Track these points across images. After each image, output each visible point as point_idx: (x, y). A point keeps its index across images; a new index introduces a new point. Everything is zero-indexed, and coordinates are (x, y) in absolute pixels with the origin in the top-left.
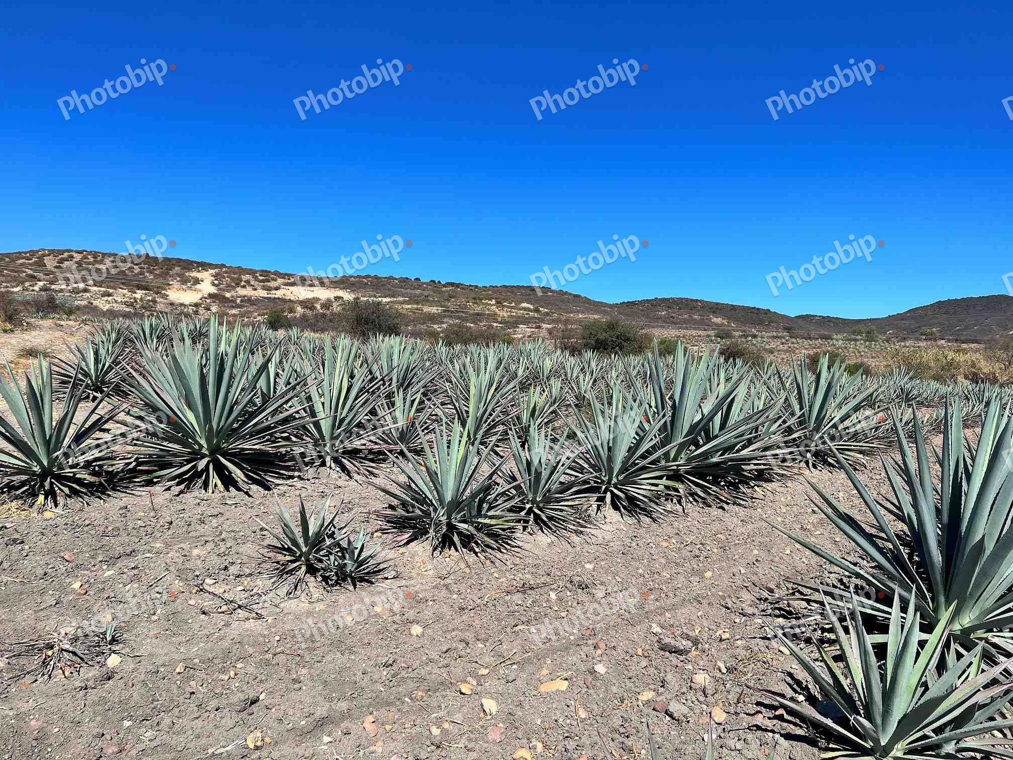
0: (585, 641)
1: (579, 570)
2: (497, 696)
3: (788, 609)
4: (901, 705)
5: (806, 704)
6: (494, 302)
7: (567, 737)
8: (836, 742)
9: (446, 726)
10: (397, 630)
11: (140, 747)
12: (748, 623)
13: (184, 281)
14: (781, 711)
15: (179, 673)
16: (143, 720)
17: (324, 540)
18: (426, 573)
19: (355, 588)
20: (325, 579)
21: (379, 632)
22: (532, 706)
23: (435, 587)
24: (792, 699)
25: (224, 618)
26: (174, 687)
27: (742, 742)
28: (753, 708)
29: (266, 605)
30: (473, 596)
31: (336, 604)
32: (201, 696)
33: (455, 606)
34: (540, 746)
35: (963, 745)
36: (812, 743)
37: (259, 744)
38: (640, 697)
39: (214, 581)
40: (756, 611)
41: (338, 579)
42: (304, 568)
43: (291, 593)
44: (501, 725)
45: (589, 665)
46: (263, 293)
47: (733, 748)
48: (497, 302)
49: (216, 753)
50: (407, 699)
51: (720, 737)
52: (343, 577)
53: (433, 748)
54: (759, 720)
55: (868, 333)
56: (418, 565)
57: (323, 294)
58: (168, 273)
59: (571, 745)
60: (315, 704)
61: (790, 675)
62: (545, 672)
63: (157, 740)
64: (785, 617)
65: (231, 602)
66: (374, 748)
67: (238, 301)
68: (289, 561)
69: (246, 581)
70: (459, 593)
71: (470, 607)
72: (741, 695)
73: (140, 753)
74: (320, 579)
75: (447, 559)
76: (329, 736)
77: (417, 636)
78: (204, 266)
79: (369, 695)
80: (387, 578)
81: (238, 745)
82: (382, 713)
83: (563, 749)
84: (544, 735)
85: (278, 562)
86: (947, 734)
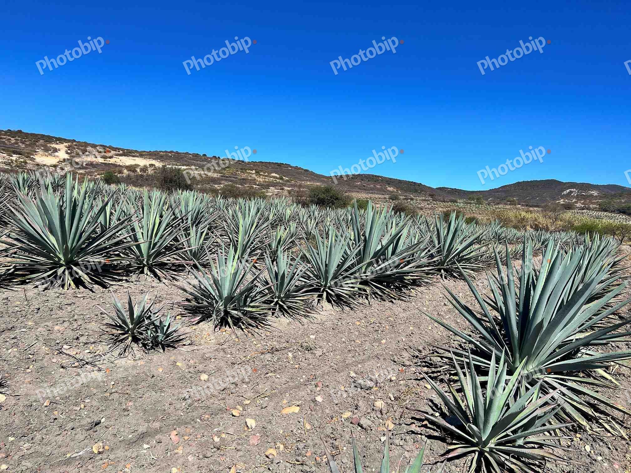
0: (310, 383)
1: (307, 339)
2: (256, 417)
3: (430, 362)
4: (494, 418)
5: (440, 418)
6: (254, 172)
7: (299, 441)
8: (457, 440)
9: (223, 436)
10: (191, 377)
11: (21, 453)
12: (407, 371)
13: (46, 150)
14: (426, 422)
15: (46, 406)
16: (22, 437)
17: (144, 320)
18: (210, 341)
19: (164, 351)
20: (144, 345)
21: (179, 379)
22: (277, 423)
23: (217, 350)
24: (432, 415)
25: (76, 371)
26: (43, 415)
27: (403, 441)
28: (409, 421)
29: (105, 362)
30: (241, 356)
31: (151, 361)
32: (61, 421)
33: (228, 362)
34: (282, 447)
35: (528, 440)
36: (443, 440)
37: (101, 450)
38: (343, 416)
39: (70, 347)
40: (411, 363)
41: (153, 346)
42: (130, 338)
43: (121, 354)
44: (258, 434)
45: (312, 397)
46: (101, 160)
47: (398, 444)
48: (256, 172)
49: (72, 456)
50: (198, 420)
51: (390, 438)
52: (156, 344)
53: (215, 449)
54: (413, 428)
55: (478, 199)
56: (205, 336)
57: (141, 162)
58: (35, 144)
59: (301, 445)
60: (138, 425)
61: (431, 401)
62: (285, 401)
63: (32, 449)
64: (428, 367)
65: (81, 360)
66: (177, 451)
68: (120, 334)
69: (92, 347)
70: (231, 354)
71: (238, 363)
72: (402, 413)
73: (21, 457)
74: (141, 345)
75: (224, 333)
76: (147, 444)
77: (205, 381)
78: (61, 140)
79: (174, 418)
80: (184, 345)
81: (87, 452)
82: (182, 429)
83: (296, 448)
84: (284, 440)
85: (113, 335)
86: (519, 434)
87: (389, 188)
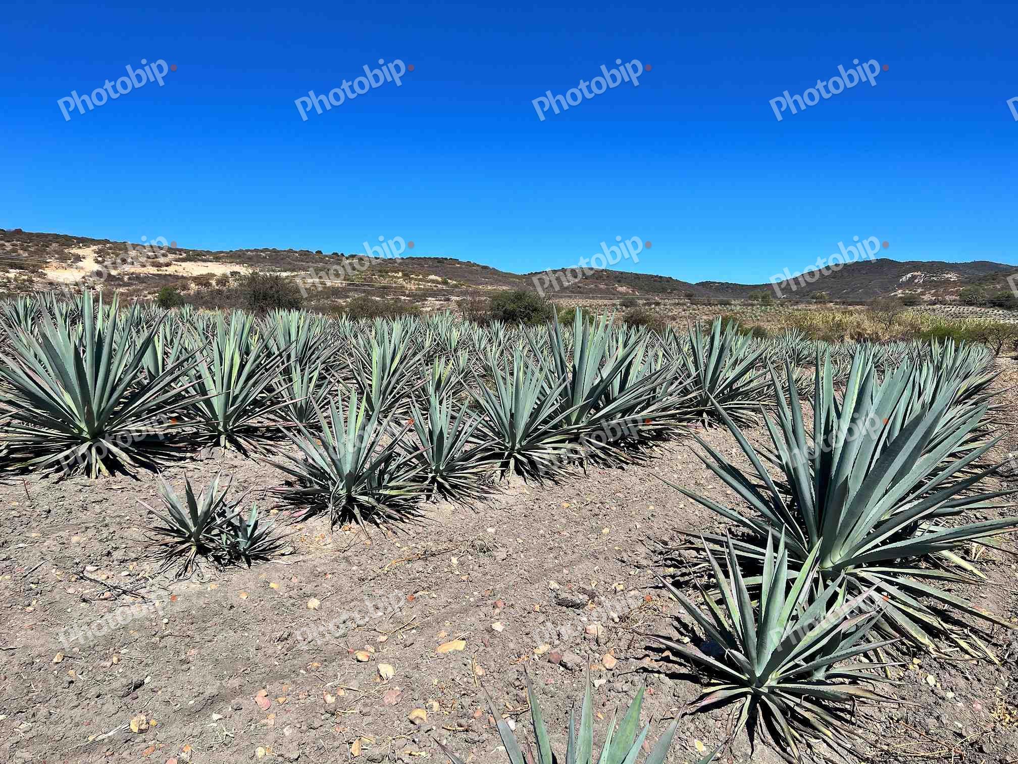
0: (484, 602)
1: (481, 534)
2: (394, 662)
3: (679, 559)
4: (774, 640)
5: (691, 645)
6: (400, 274)
7: (464, 694)
8: (717, 678)
9: (341, 693)
10: (293, 605)
11: (14, 739)
12: (642, 574)
13: (63, 258)
14: (667, 653)
15: (57, 663)
16: (18, 713)
17: (214, 519)
18: (325, 547)
19: (249, 566)
20: (218, 559)
21: (274, 608)
22: (429, 668)
23: (335, 560)
24: (678, 641)
25: (107, 605)
26: (51, 677)
27: (629, 684)
28: (641, 653)
29: (154, 588)
30: (374, 567)
31: (229, 583)
32: (81, 684)
33: (354, 577)
34: (436, 705)
35: (832, 671)
36: (694, 679)
37: (143, 727)
38: (536, 651)
39: (96, 568)
40: (651, 563)
41: (231, 558)
42: (194, 549)
43: (181, 575)
44: (397, 688)
45: (487, 624)
46: (153, 270)
47: (620, 690)
48: (404, 275)
49: (97, 740)
50: (302, 671)
51: (609, 681)
52: (236, 555)
53: (328, 715)
54: (646, 663)
55: (763, 298)
56: (317, 539)
57: (218, 269)
58: (45, 250)
59: (467, 701)
60: (206, 684)
61: (678, 619)
62: (443, 634)
63: (32, 731)
64: (675, 566)
65: (115, 588)
66: (266, 721)
67: (126, 278)
68: (177, 543)
69: (131, 566)
70: (360, 564)
71: (369, 578)
72: (631, 641)
73: (15, 745)
74: (212, 559)
75: (348, 533)
76: (219, 713)
77: (315, 609)
78: (85, 242)
79: (263, 670)
80: (283, 555)
81: (120, 731)
82: (275, 687)
83: (460, 706)
84: (440, 695)
85: (166, 545)
86: (818, 660)
87: (620, 289)
